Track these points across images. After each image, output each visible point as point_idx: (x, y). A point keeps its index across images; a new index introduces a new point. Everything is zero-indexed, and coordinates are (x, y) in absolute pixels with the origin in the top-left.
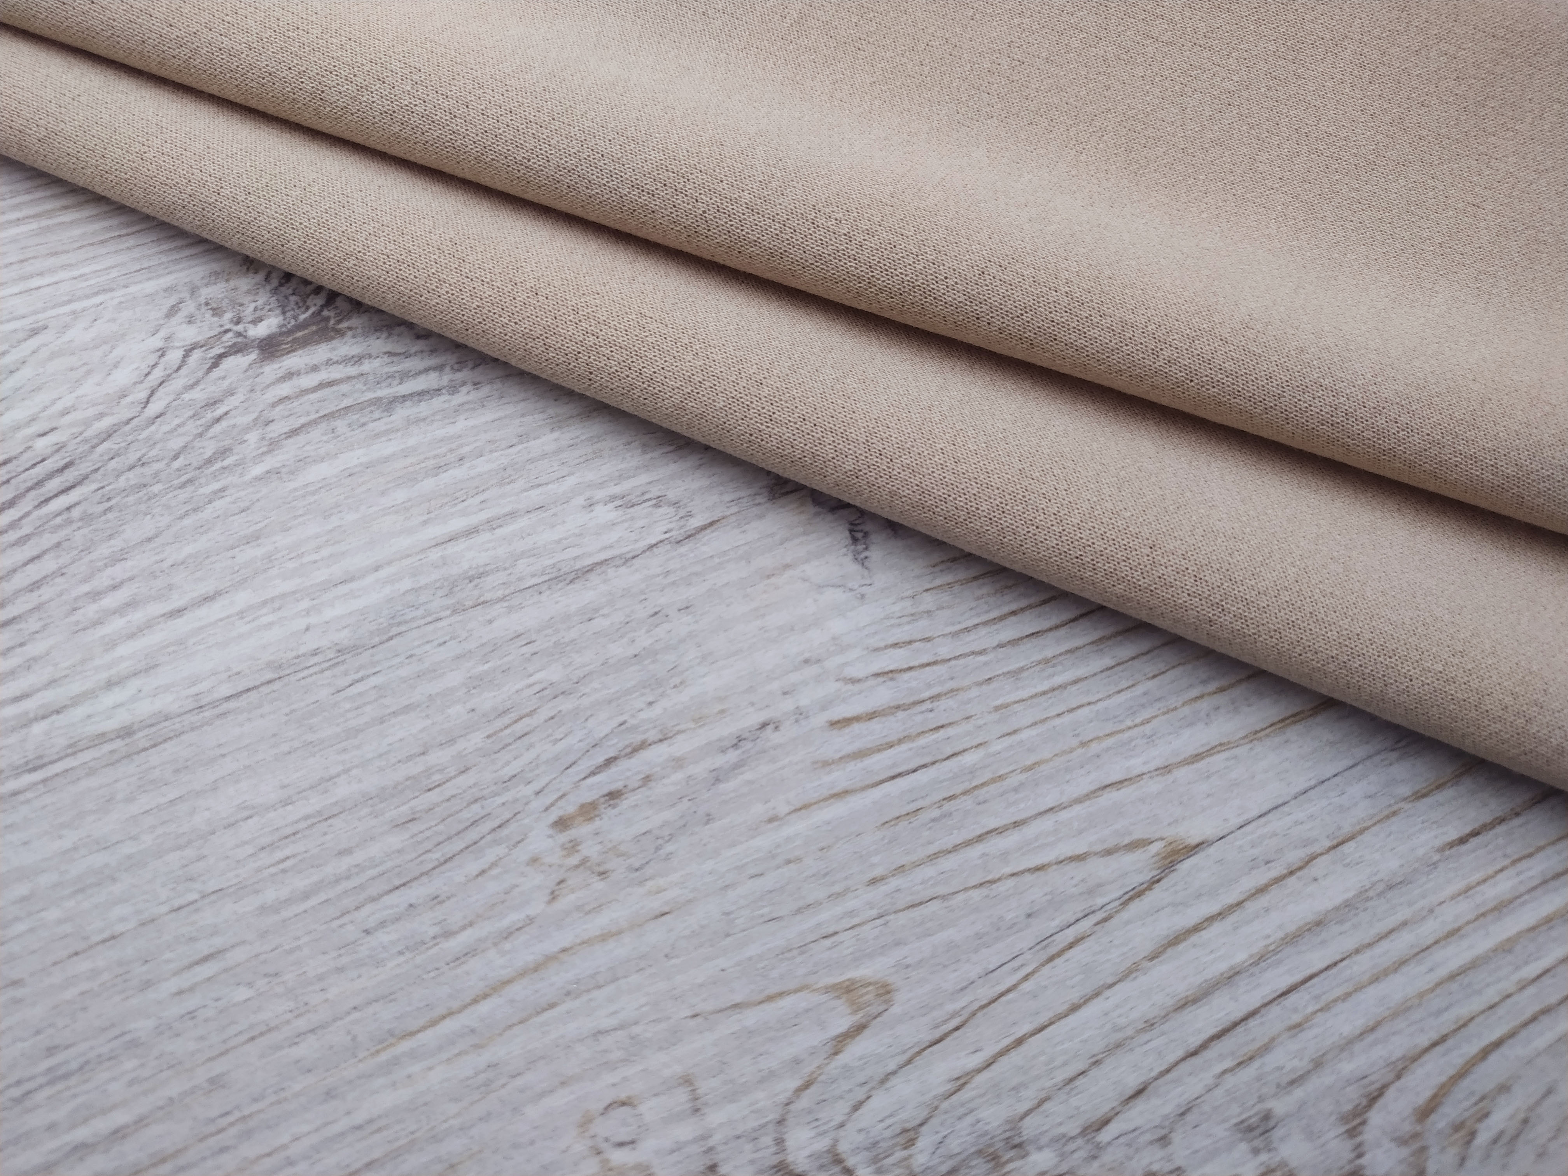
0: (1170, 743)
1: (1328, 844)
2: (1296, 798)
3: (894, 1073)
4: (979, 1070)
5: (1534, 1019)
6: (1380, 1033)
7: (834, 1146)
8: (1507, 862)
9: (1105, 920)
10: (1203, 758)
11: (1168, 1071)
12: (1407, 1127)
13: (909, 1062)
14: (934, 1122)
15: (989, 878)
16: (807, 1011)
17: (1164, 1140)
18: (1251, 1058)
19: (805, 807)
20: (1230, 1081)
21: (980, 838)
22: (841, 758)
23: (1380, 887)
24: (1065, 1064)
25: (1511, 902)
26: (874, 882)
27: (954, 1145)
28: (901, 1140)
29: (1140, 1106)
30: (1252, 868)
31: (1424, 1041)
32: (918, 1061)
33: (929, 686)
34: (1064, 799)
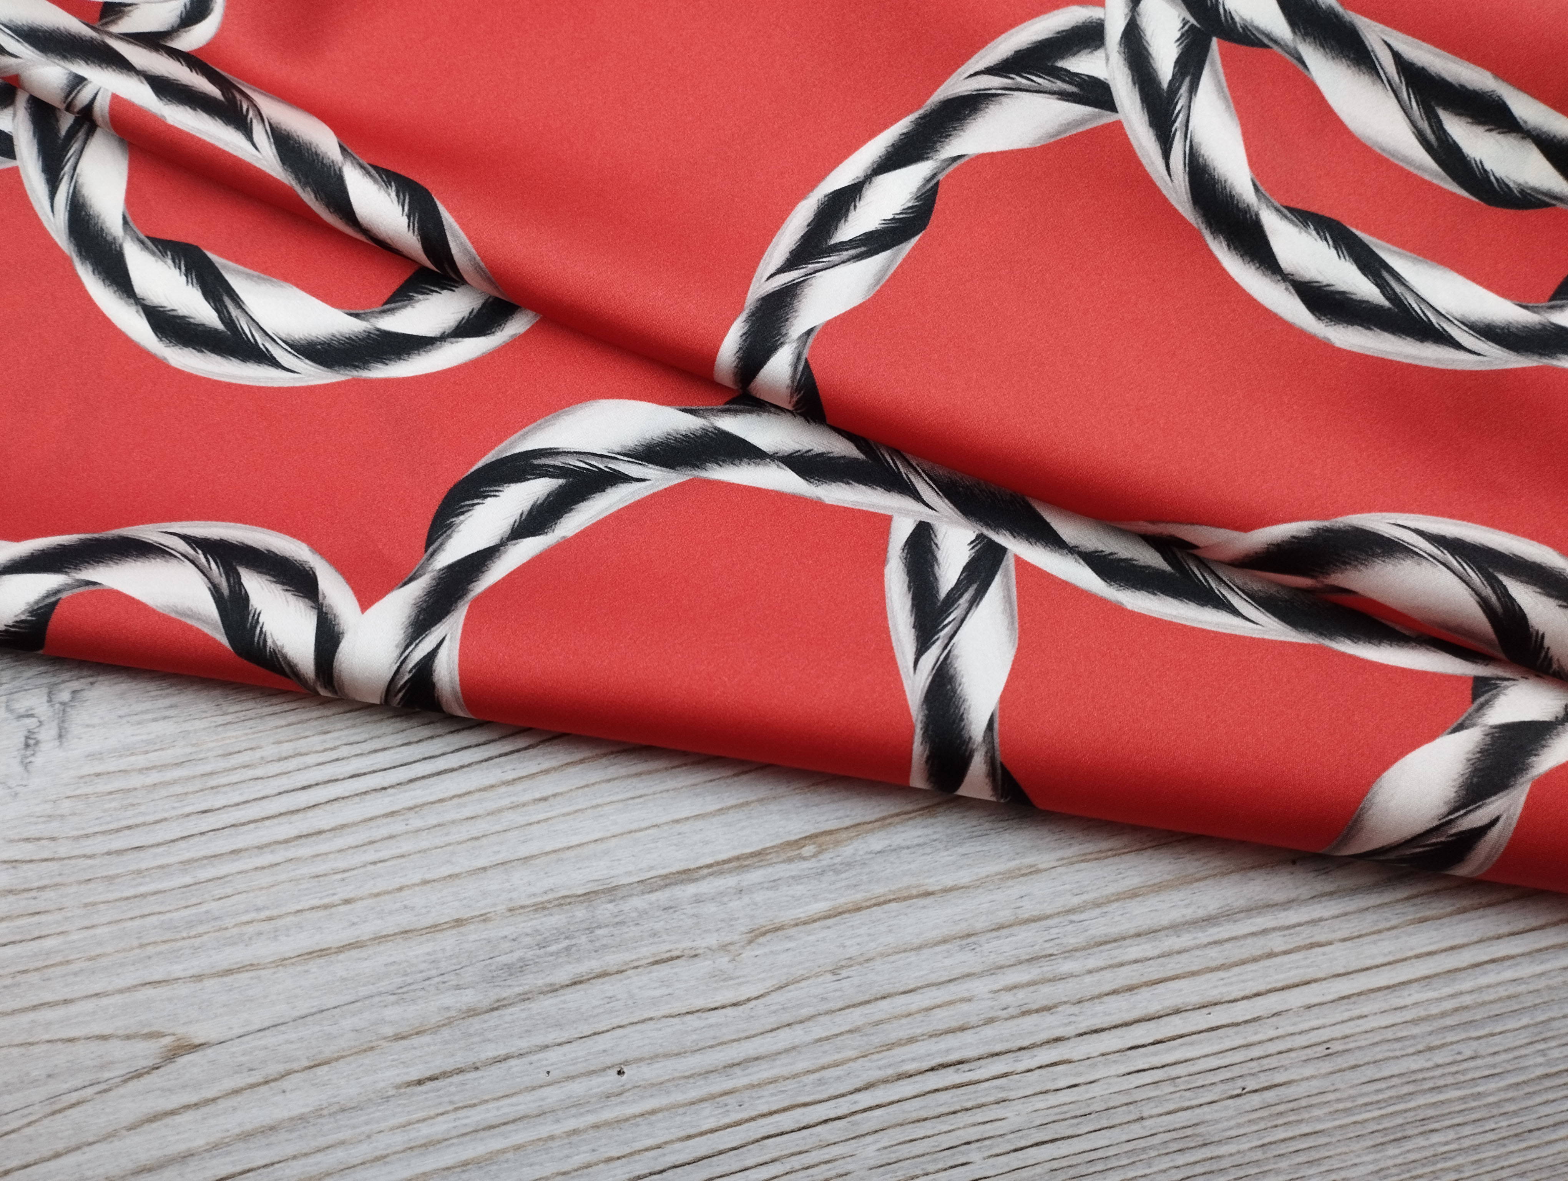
0: (211, 957)
2: (294, 1020)
10: (232, 974)
23: (335, 1108)
30: (237, 1073)
33: (41, 878)
34: (110, 988)
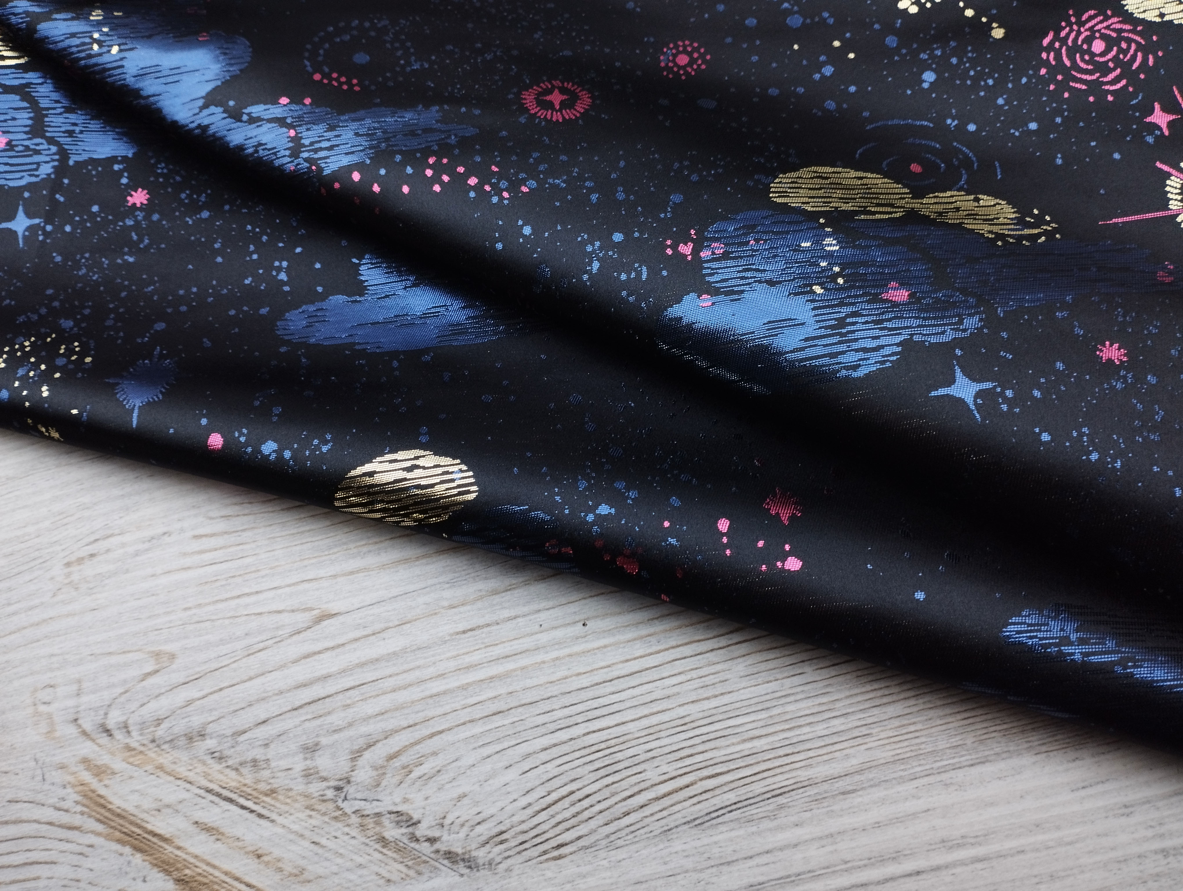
1: (397, 623)
3: (163, 693)
4: (199, 699)
5: (464, 724)
6: (385, 716)
7: (127, 720)
8: (483, 646)
9: (280, 641)
11: (280, 715)
12: (380, 762)
13: (171, 690)
14: (172, 718)
15: (237, 615)
16: (138, 660)
17: (266, 745)
18: (321, 716)
19: (169, 572)
20: (307, 724)
21: (239, 597)
22: (192, 553)
24: (237, 703)
25: (476, 666)
26: (186, 609)
27: (176, 730)
28: (155, 723)
29: (262, 728)
31: (405, 724)
32: (175, 690)
